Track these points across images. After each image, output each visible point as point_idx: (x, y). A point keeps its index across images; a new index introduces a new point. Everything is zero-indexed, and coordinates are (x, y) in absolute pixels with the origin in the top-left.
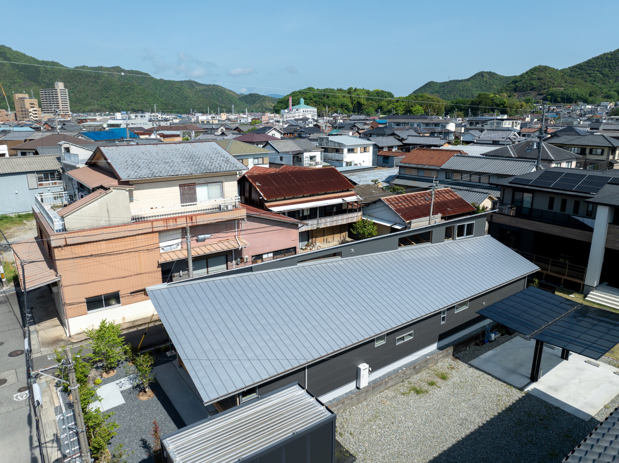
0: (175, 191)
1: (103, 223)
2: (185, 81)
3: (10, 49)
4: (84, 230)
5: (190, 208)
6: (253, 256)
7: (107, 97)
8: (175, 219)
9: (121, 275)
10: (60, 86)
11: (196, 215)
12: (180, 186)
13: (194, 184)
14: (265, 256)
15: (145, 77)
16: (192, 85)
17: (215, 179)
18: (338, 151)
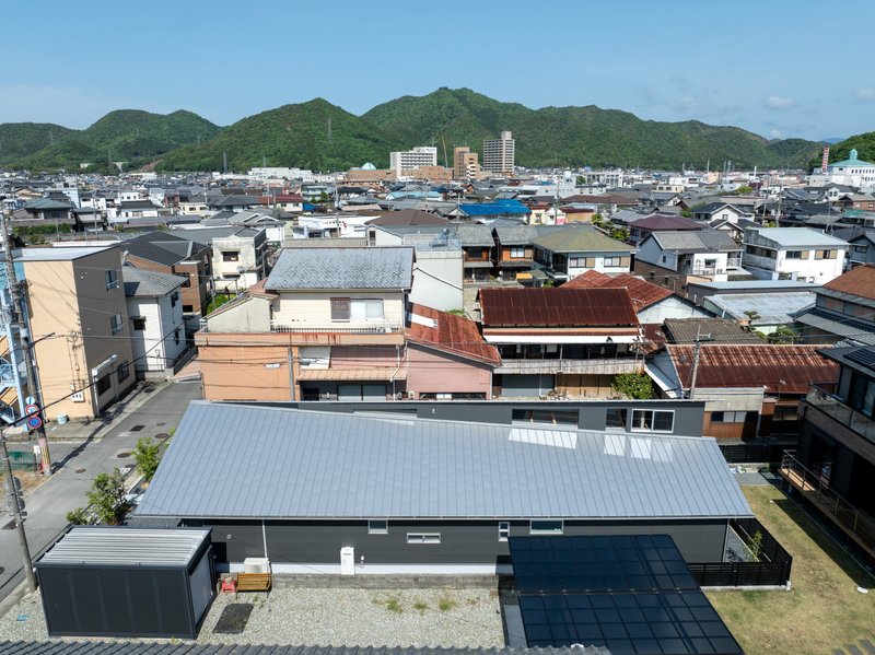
0: (326, 305)
1: (243, 330)
2: (685, 123)
3: (471, 91)
4: (224, 334)
5: (340, 325)
6: (421, 394)
7: (571, 148)
8: (316, 335)
9: (258, 385)
10: (507, 135)
11: (340, 334)
12: (332, 299)
13: (349, 299)
14: (438, 396)
15: (626, 118)
16: (696, 128)
17: (374, 296)
18: (770, 254)
